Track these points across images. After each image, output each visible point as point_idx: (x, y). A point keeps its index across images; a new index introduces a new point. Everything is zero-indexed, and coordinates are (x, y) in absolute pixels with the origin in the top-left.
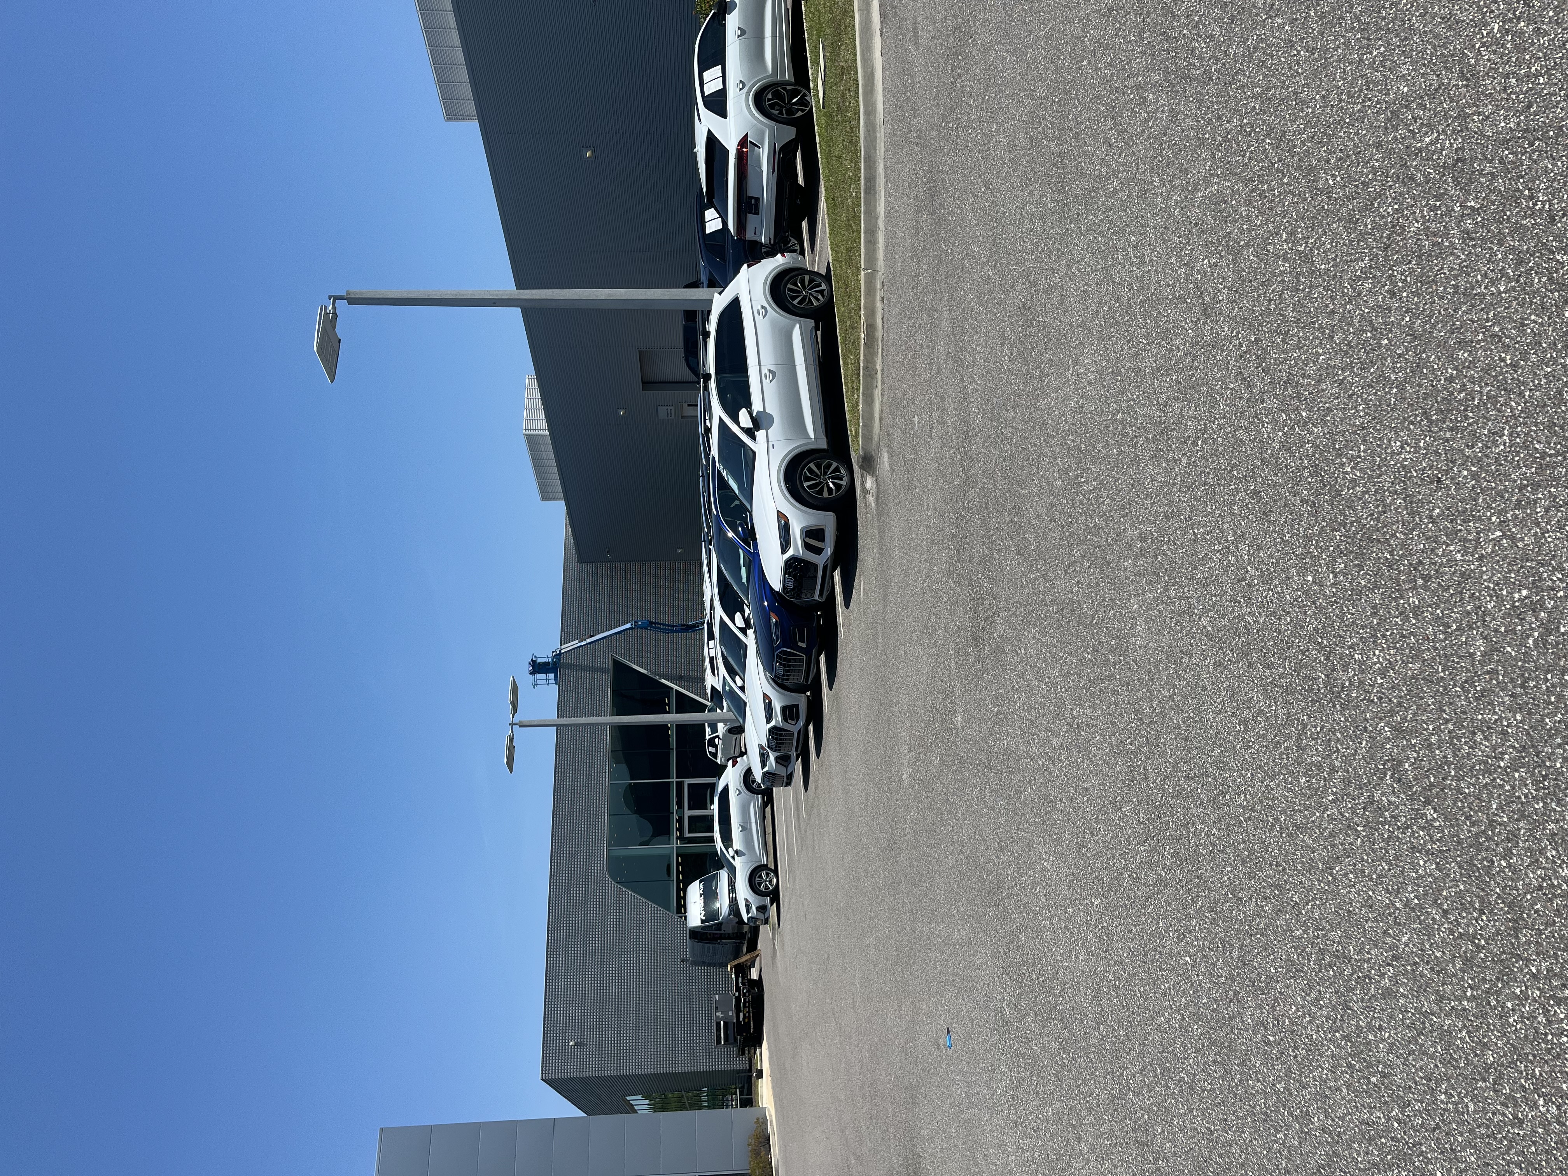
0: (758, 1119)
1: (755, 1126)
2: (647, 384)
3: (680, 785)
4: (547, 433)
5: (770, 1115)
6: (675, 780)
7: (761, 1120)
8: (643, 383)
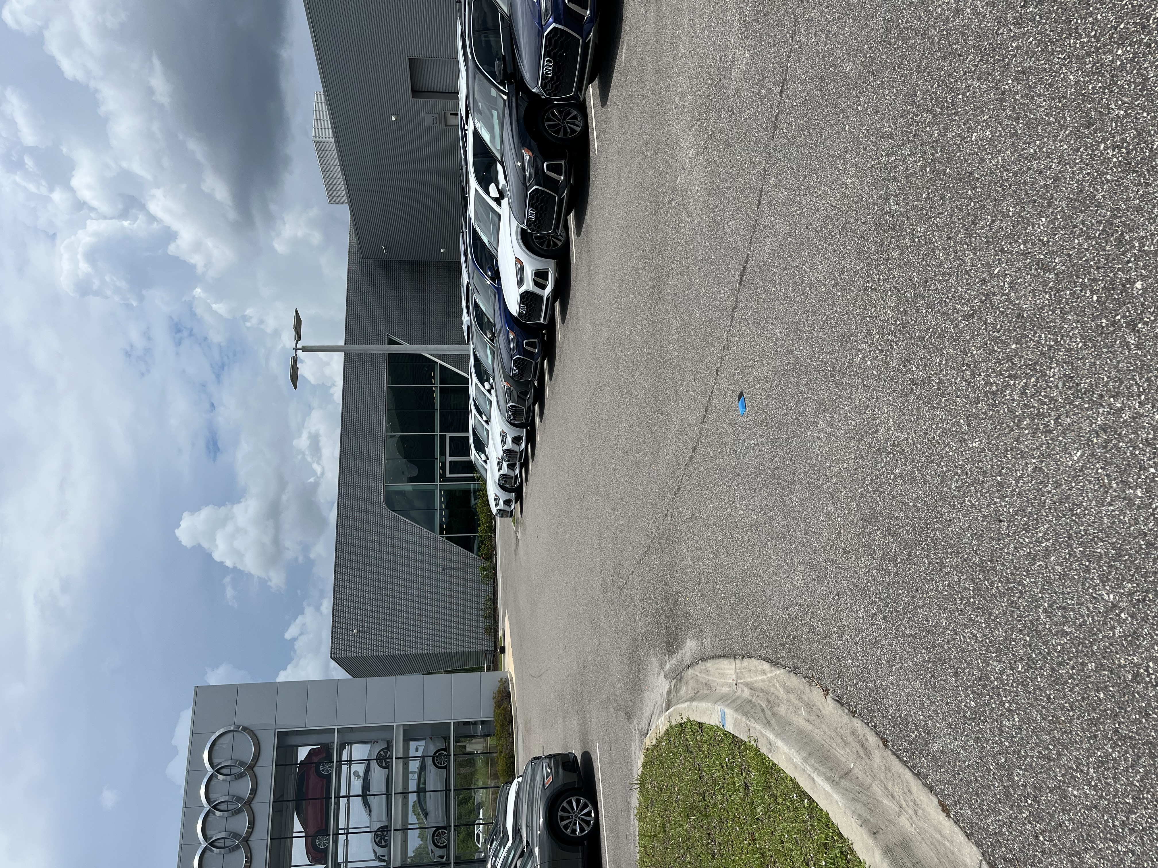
0: (501, 679)
1: (499, 684)
2: (416, 92)
3: (443, 438)
4: (333, 140)
5: (511, 676)
6: (439, 433)
7: (504, 680)
8: (413, 91)
